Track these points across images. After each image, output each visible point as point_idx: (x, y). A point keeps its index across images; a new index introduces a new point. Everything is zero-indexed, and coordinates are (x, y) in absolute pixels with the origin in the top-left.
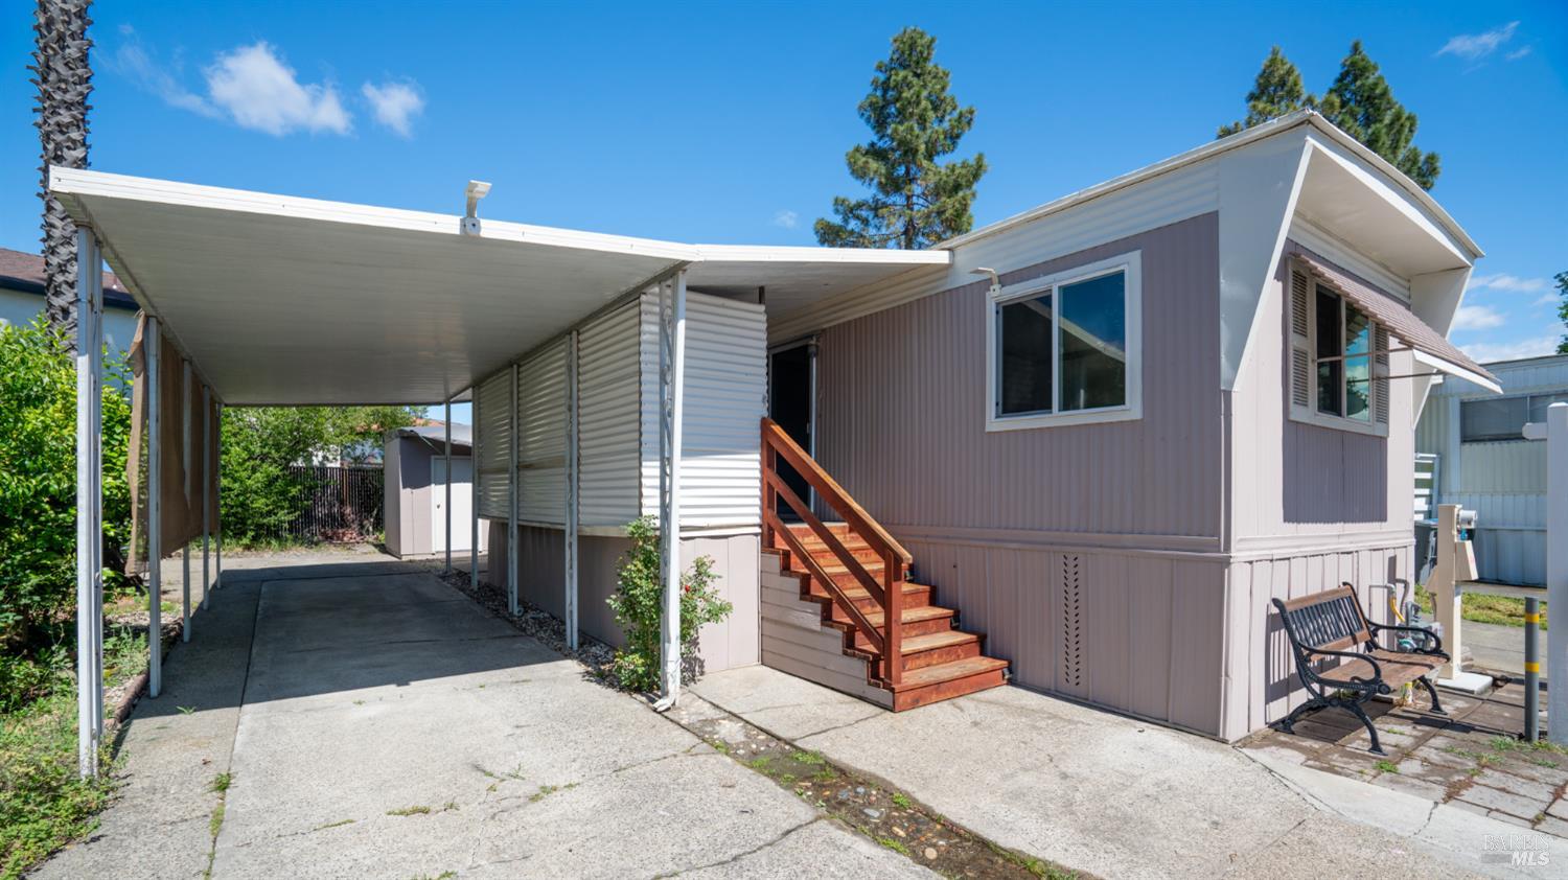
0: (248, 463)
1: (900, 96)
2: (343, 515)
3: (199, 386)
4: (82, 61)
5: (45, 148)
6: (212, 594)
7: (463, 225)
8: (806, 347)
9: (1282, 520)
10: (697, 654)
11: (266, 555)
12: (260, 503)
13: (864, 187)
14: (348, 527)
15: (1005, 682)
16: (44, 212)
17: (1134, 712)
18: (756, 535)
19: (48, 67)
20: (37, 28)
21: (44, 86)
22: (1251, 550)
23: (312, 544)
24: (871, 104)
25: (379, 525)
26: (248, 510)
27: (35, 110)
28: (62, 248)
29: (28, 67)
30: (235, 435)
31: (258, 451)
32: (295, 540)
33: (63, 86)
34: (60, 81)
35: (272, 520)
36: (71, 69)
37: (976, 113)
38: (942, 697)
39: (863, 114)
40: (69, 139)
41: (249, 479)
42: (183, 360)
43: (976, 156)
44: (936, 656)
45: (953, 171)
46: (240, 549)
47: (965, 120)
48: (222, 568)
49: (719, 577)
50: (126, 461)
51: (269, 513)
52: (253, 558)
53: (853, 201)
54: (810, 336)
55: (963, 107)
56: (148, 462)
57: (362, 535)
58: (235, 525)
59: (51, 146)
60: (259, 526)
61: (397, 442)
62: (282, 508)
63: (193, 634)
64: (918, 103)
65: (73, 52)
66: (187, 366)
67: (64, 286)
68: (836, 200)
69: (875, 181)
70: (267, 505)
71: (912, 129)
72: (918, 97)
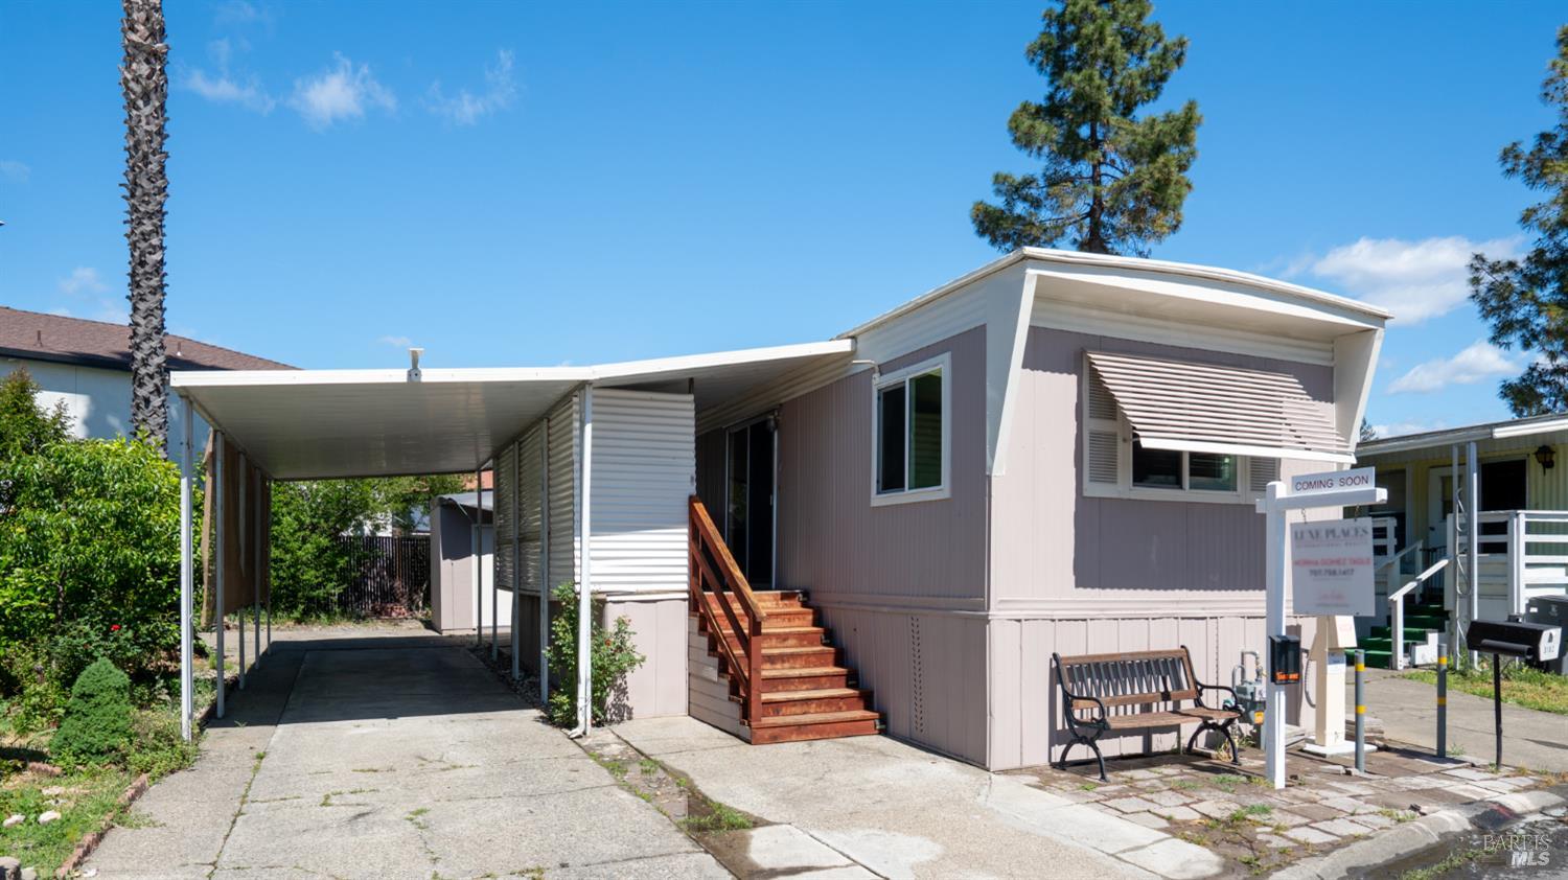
0: (298, 534)
1: (1079, 32)
2: (392, 588)
3: (251, 468)
4: (161, 173)
5: (132, 255)
6: (264, 659)
7: (409, 375)
8: (766, 422)
9: (1074, 585)
10: (625, 701)
11: (315, 629)
12: (310, 575)
13: (1032, 158)
14: (398, 601)
15: (877, 732)
16: (131, 313)
17: (949, 752)
18: (684, 600)
19: (136, 184)
20: (128, 149)
21: (132, 201)
22: (1021, 610)
23: (359, 619)
24: (1042, 46)
25: (427, 600)
26: (298, 583)
27: (125, 222)
28: (144, 343)
29: (121, 185)
30: (287, 504)
31: (308, 521)
32: (343, 614)
33: (146, 199)
34: (144, 195)
35: (320, 592)
36: (153, 182)
37: (1189, 44)
38: (804, 737)
39: (1033, 61)
40: (151, 246)
41: (300, 549)
42: (239, 453)
43: (1185, 103)
44: (814, 706)
45: (1152, 127)
46: (291, 623)
47: (1174, 56)
48: (272, 640)
49: (635, 633)
50: (200, 539)
51: (319, 586)
52: (303, 632)
53: (1018, 178)
54: (771, 411)
55: (1170, 38)
56: (215, 540)
57: (411, 610)
58: (287, 598)
59: (137, 254)
60: (310, 599)
61: (438, 509)
62: (331, 581)
63: (247, 686)
64: (1101, 42)
65: (154, 167)
66: (242, 456)
67: (146, 378)
68: (997, 177)
69: (1046, 150)
70: (317, 578)
71: (1091, 78)
72: (1101, 33)
